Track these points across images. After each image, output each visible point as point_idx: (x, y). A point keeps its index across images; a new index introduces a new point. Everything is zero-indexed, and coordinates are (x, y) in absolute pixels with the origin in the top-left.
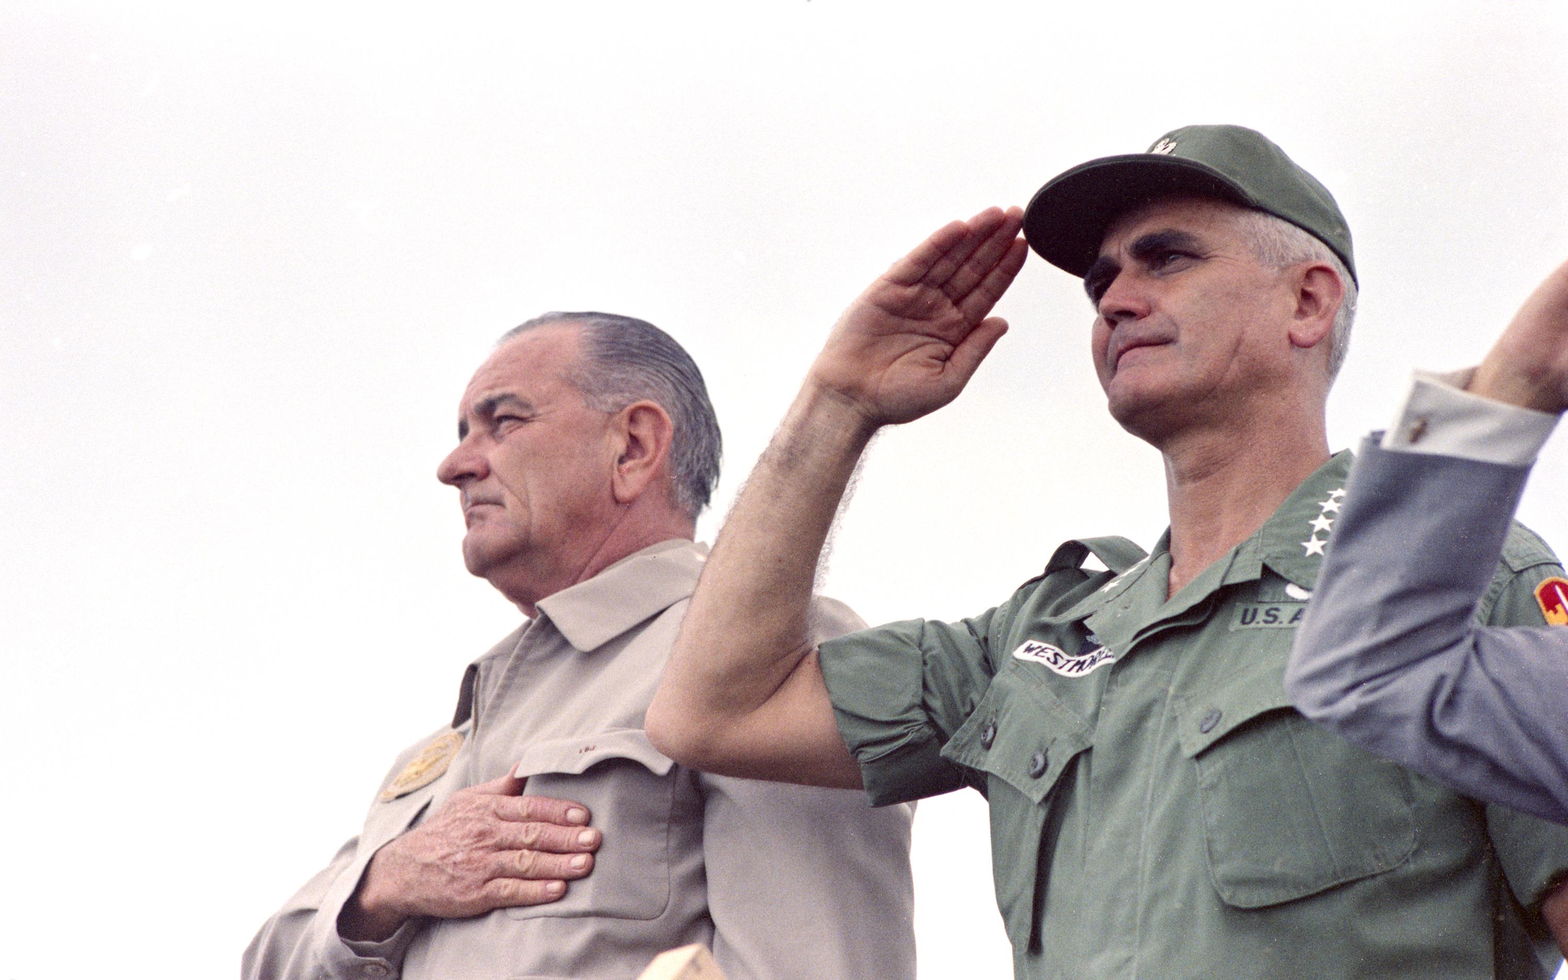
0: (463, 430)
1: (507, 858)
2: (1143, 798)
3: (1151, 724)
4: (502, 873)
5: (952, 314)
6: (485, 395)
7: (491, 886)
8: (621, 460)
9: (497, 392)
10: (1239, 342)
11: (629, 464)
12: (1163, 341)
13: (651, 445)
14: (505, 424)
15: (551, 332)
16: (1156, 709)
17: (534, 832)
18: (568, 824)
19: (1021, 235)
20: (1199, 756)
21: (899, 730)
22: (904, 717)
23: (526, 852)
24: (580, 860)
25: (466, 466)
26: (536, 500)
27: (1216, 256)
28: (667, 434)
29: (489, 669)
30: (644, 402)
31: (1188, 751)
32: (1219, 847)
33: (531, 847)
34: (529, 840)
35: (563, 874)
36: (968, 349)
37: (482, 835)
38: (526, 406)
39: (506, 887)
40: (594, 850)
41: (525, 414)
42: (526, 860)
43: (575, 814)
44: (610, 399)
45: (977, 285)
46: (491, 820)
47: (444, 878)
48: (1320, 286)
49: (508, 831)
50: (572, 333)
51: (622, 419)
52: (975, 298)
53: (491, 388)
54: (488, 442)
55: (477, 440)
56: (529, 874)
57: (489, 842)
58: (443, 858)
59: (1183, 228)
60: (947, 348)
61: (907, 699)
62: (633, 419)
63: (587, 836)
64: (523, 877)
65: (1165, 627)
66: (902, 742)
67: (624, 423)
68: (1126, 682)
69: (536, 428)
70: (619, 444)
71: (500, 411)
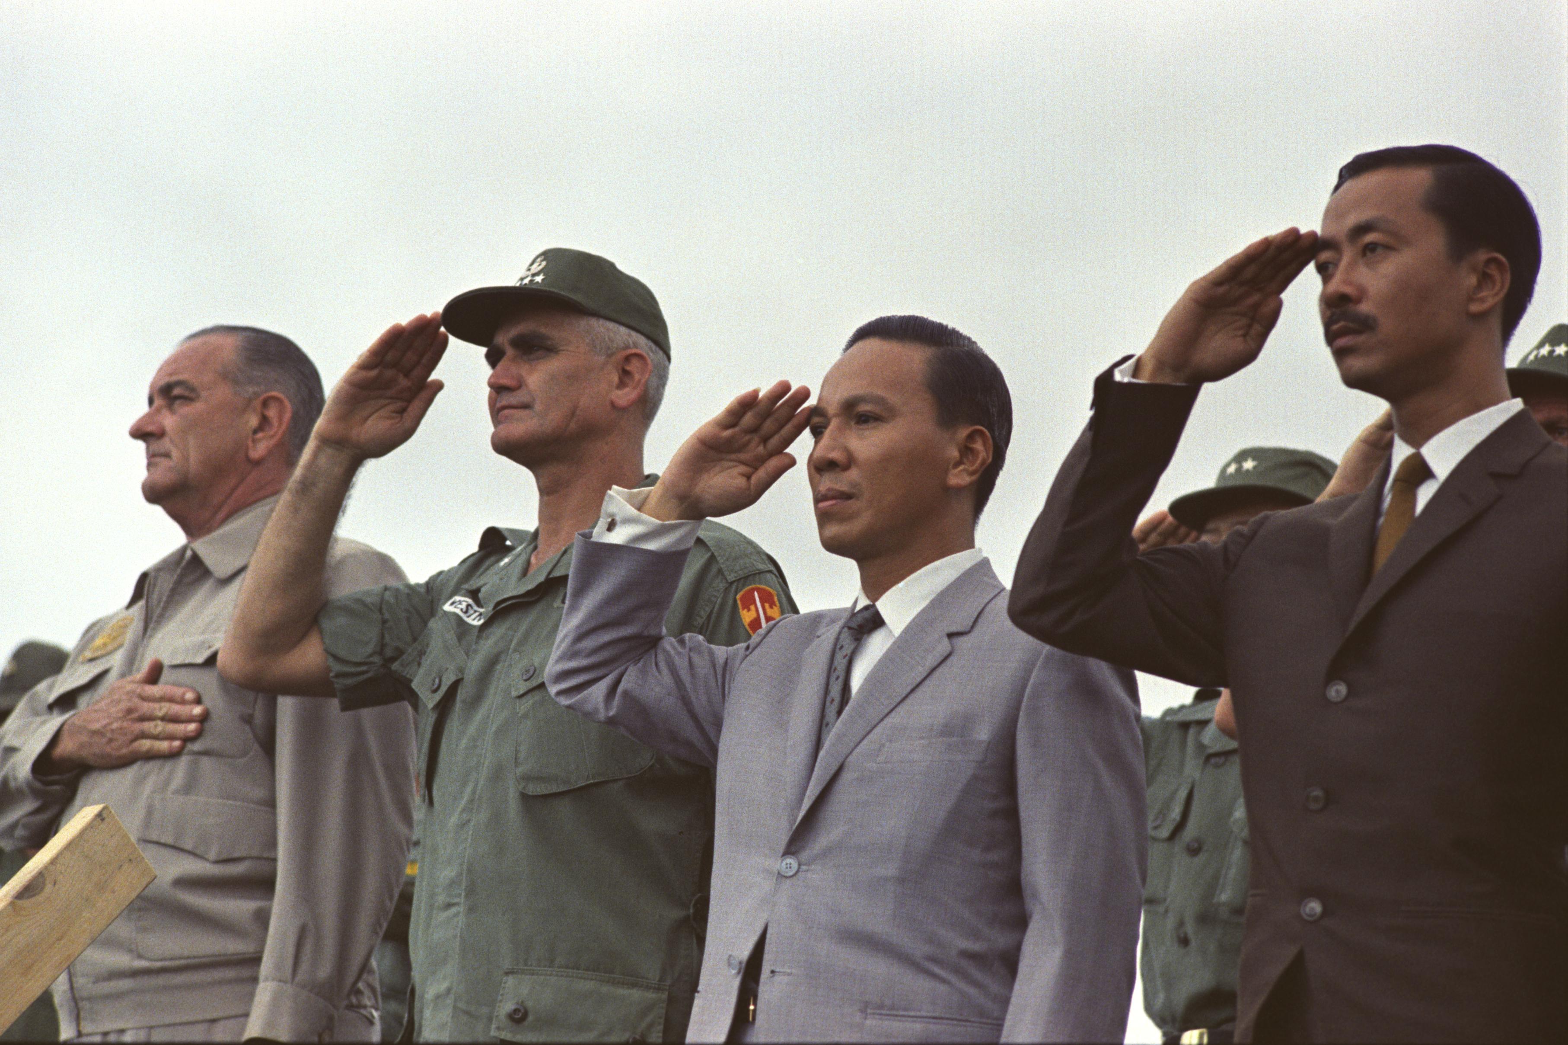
0: (151, 401)
1: (148, 726)
2: (488, 717)
3: (499, 667)
4: (144, 735)
5: (404, 382)
6: (167, 380)
7: (136, 744)
8: (255, 432)
9: (174, 378)
10: (575, 407)
11: (260, 435)
12: (526, 406)
13: (275, 422)
14: (178, 402)
15: (213, 339)
16: (503, 657)
17: (165, 708)
18: (183, 702)
19: (442, 329)
20: (520, 697)
21: (364, 668)
22: (367, 660)
23: (159, 722)
24: (192, 727)
25: (151, 428)
26: (194, 457)
27: (563, 350)
28: (288, 416)
29: (156, 578)
30: (274, 393)
31: (514, 694)
32: (522, 755)
33: (163, 719)
34: (160, 714)
35: (181, 735)
36: (417, 404)
37: (130, 711)
38: (193, 389)
39: (146, 745)
40: (204, 718)
41: (193, 395)
42: (159, 727)
43: (190, 696)
44: (251, 389)
45: (418, 363)
46: (136, 700)
47: (104, 740)
48: (634, 366)
49: (146, 707)
50: (230, 342)
51: (257, 403)
52: (416, 373)
53: (171, 375)
54: (165, 412)
55: (158, 410)
56: (160, 737)
57: (135, 715)
58: (105, 726)
59: (543, 330)
60: (404, 404)
61: (369, 649)
62: (265, 404)
63: (197, 710)
64: (156, 737)
65: (510, 602)
66: (365, 676)
67: (259, 407)
68: (487, 638)
69: (198, 407)
70: (254, 421)
71: (177, 391)
